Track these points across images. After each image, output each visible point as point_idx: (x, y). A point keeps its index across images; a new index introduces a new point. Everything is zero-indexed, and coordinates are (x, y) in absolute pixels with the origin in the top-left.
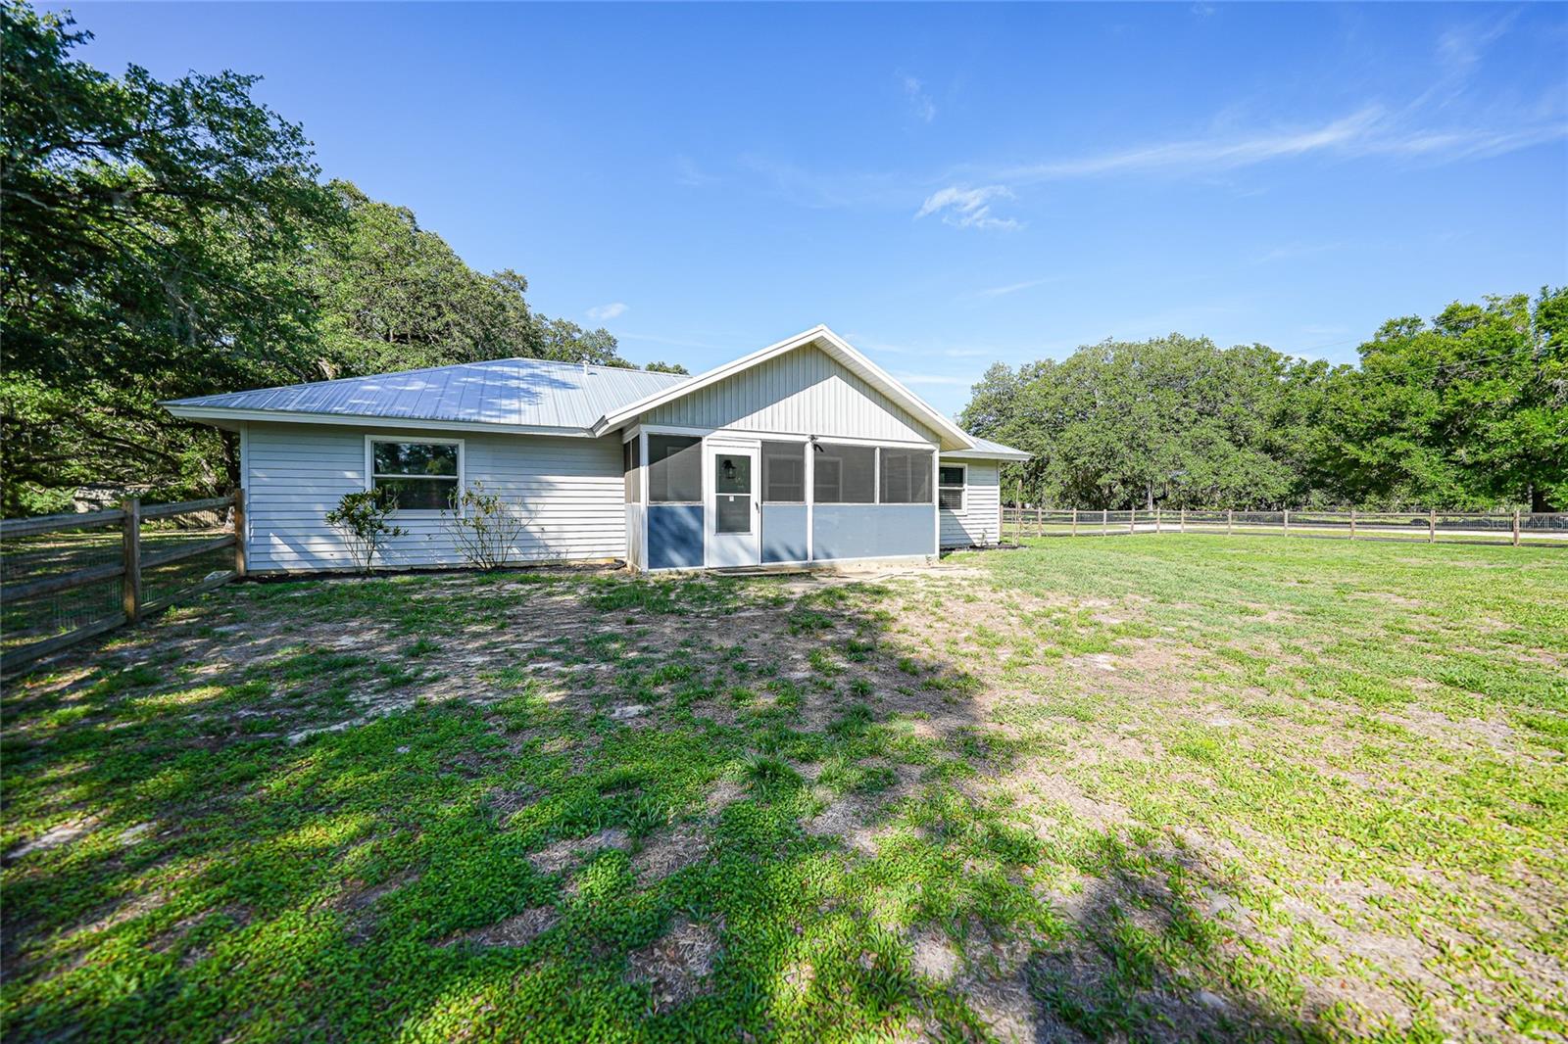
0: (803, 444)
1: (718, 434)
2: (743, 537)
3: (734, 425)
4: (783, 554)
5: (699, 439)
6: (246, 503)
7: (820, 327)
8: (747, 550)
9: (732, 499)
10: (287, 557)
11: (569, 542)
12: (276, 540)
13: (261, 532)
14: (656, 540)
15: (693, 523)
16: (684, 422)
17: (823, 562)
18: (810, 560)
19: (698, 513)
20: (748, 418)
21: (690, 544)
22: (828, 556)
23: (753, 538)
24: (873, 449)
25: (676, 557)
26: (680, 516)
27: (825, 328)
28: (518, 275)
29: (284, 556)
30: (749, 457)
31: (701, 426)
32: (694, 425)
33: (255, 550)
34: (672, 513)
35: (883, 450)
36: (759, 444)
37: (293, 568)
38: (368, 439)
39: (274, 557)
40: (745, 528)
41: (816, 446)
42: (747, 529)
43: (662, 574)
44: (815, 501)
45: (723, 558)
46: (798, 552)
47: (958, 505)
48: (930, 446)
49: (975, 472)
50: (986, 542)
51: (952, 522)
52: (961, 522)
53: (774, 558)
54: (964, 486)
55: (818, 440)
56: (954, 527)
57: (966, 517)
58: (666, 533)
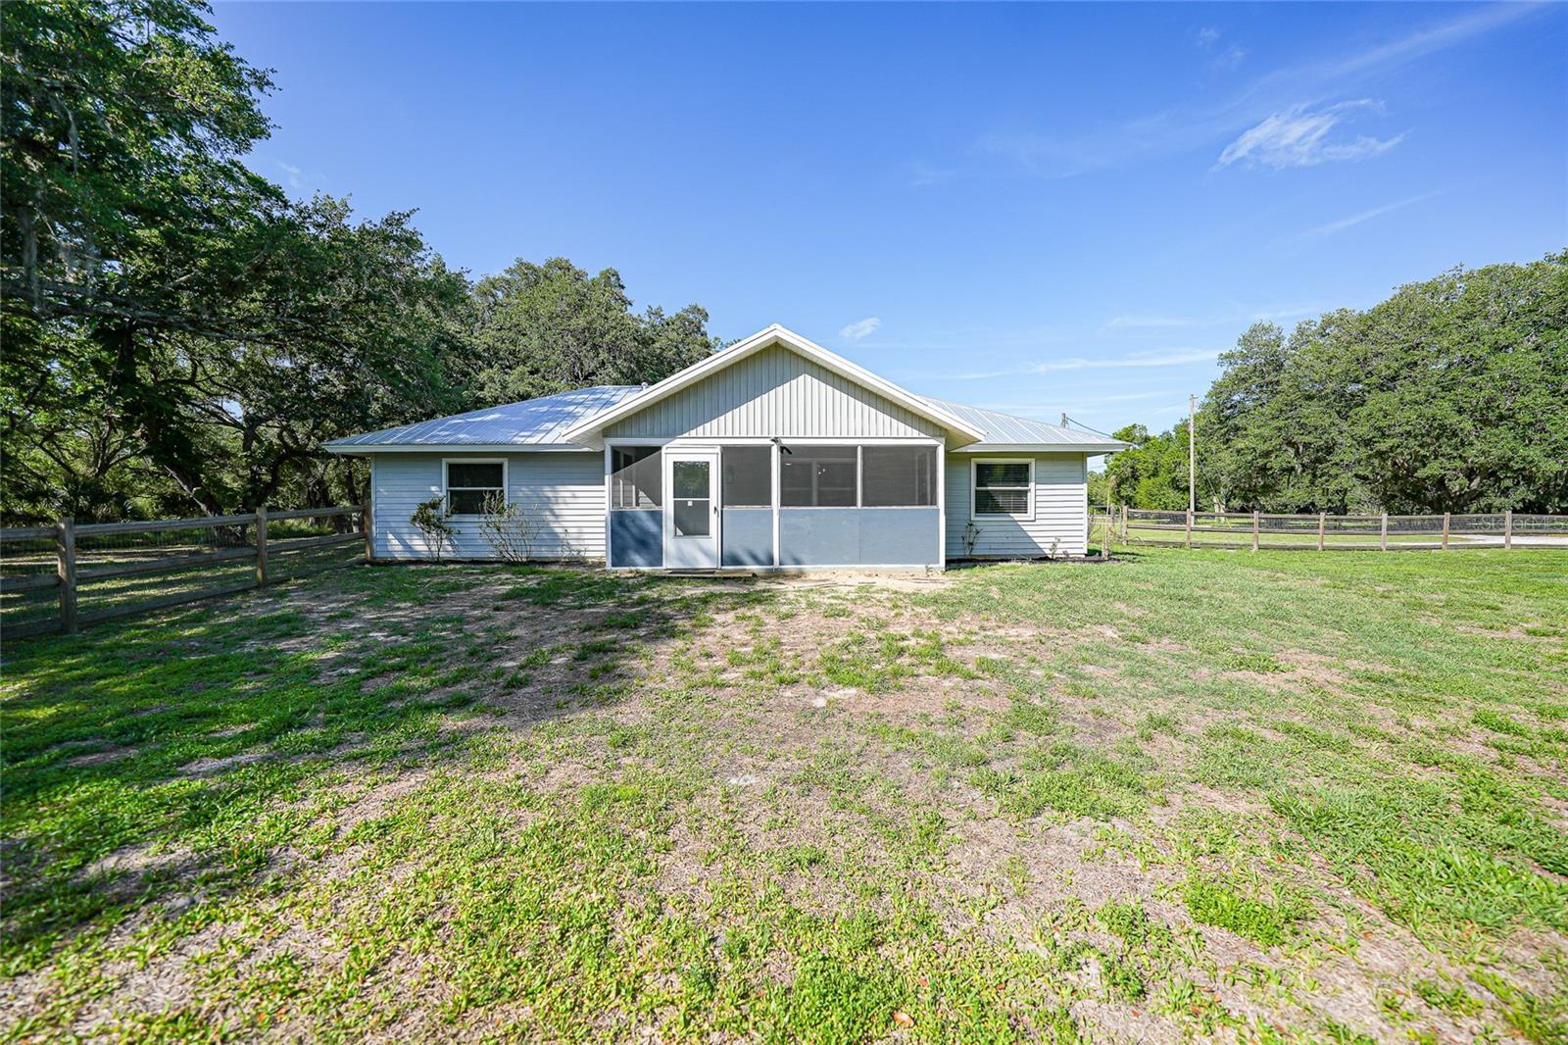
0: (768, 449)
1: (677, 442)
2: (702, 540)
3: (693, 433)
4: (745, 558)
5: (659, 448)
6: (373, 510)
7: (772, 327)
8: (707, 554)
9: (690, 504)
10: (397, 548)
11: (586, 542)
12: (390, 536)
13: (383, 530)
14: (619, 541)
15: (652, 527)
16: (643, 433)
17: (790, 567)
18: (776, 565)
19: (656, 517)
20: (708, 425)
21: (649, 545)
22: (797, 562)
23: (712, 542)
24: (854, 448)
25: (638, 559)
26: (640, 519)
27: (779, 327)
28: (700, 307)
29: (395, 548)
30: (708, 463)
31: (660, 436)
32: (652, 436)
33: (380, 543)
34: (634, 517)
35: (865, 449)
36: (718, 450)
37: (400, 556)
38: (445, 461)
39: (390, 548)
40: (705, 532)
41: (783, 449)
42: (706, 533)
43: (623, 571)
44: (782, 505)
45: (681, 559)
46: (762, 556)
47: (1022, 508)
48: (932, 442)
49: (1048, 467)
50: (1064, 553)
51: (1011, 528)
52: (1025, 528)
53: (736, 561)
54: (1032, 485)
55: (785, 442)
56: (1015, 534)
57: (1037, 522)
58: (627, 536)
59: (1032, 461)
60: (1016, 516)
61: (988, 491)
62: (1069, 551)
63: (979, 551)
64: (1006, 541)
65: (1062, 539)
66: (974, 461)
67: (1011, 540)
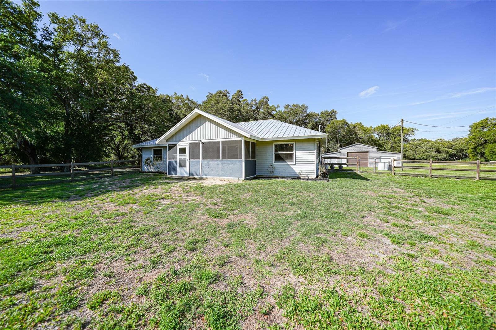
0: (199, 143)
1: (180, 143)
2: (185, 168)
3: (183, 140)
4: (195, 174)
5: (176, 144)
6: (142, 160)
8: (186, 173)
9: (183, 159)
10: (146, 169)
12: (145, 166)
14: (169, 169)
15: (175, 165)
17: (204, 177)
18: (201, 176)
19: (176, 162)
20: (186, 138)
21: (175, 169)
22: (206, 175)
23: (187, 169)
24: (219, 142)
25: (173, 173)
26: (174, 163)
30: (186, 148)
31: (177, 141)
32: (175, 141)
33: (143, 168)
34: (172, 162)
35: (223, 142)
36: (188, 144)
37: (146, 171)
38: (153, 149)
41: (202, 143)
42: (185, 167)
44: (202, 159)
45: (181, 174)
46: (198, 174)
47: (291, 160)
48: (240, 139)
49: (299, 145)
50: (307, 176)
51: (287, 167)
52: (292, 167)
53: (192, 175)
54: (294, 151)
55: (203, 141)
56: (288, 169)
57: (297, 165)
58: (171, 168)
59: (294, 143)
60: (288, 163)
61: (278, 154)
62: (309, 176)
63: (275, 174)
64: (285, 171)
65: (303, 171)
66: (274, 144)
67: (286, 171)
